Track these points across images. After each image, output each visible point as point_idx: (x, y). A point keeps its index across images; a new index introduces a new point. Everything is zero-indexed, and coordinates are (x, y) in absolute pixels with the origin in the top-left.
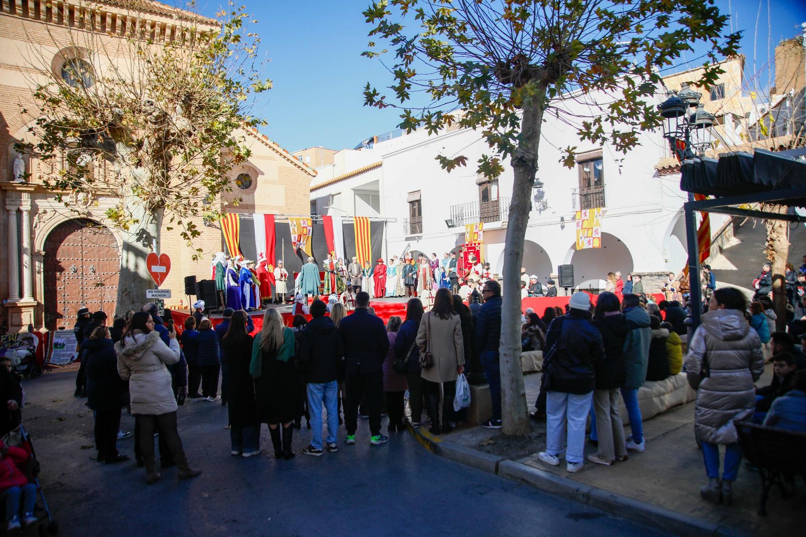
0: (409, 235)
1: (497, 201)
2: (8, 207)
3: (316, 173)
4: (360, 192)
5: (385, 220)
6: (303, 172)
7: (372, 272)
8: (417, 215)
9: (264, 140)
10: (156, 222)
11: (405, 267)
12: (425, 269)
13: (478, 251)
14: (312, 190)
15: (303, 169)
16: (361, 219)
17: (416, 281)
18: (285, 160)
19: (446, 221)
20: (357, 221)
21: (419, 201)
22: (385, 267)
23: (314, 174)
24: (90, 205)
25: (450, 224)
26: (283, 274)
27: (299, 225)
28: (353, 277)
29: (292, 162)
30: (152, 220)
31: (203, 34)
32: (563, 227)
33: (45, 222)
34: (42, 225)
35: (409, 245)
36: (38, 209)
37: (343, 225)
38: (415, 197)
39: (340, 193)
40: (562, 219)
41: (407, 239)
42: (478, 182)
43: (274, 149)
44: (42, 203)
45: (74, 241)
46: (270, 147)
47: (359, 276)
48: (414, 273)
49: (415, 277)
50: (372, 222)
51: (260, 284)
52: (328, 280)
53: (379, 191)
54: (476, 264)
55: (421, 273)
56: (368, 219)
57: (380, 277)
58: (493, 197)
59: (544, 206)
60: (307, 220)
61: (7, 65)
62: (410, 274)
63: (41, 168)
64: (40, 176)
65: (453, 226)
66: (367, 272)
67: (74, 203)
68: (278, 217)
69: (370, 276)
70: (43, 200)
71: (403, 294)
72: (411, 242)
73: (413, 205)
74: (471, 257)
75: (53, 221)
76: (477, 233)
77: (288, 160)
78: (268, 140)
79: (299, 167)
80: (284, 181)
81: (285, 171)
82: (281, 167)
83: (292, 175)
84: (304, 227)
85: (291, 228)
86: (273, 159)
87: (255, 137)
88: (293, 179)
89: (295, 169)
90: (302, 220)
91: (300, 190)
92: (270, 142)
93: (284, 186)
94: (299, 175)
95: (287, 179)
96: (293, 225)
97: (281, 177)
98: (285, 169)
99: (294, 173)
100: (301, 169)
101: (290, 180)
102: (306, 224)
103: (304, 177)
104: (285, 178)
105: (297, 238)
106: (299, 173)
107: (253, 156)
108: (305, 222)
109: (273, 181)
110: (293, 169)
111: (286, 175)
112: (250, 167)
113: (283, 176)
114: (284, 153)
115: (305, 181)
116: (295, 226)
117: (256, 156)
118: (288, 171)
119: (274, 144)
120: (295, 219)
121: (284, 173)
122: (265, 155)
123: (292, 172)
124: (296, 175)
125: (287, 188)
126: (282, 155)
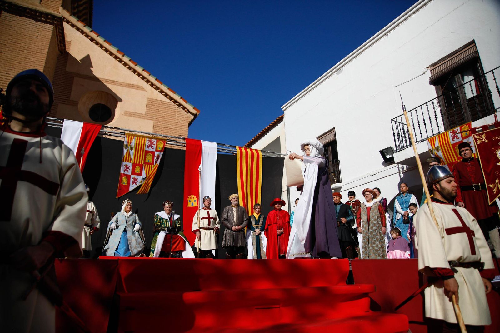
6: (180, 109)
9: (132, 65)
15: (180, 105)
18: (157, 92)
19: (381, 153)
20: (241, 152)
27: (140, 147)
29: (166, 95)
37: (218, 155)
43: (143, 78)
46: (139, 75)
56: (260, 153)
57: (278, 232)
60: (158, 139)
77: (162, 92)
78: (136, 66)
79: (175, 102)
80: (153, 116)
81: (156, 105)
82: (151, 99)
83: (166, 110)
84: (147, 152)
85: (125, 151)
86: (142, 89)
87: (121, 61)
88: (167, 115)
89: (171, 104)
90: (149, 140)
91: (174, 129)
92: (139, 69)
93: (153, 121)
94: (175, 111)
95: (157, 114)
96: (129, 147)
97: (151, 111)
98: (156, 103)
99: (168, 108)
100: (178, 105)
101: (162, 115)
102: (154, 147)
103: (181, 114)
104: (154, 112)
105: (131, 168)
106: (175, 108)
107: (114, 82)
108: (152, 143)
109: (137, 114)
110: (168, 103)
111: (157, 109)
112: (108, 94)
113: (153, 110)
114: (157, 83)
115: (182, 119)
116: (132, 148)
117: (118, 82)
118: (160, 105)
119: (144, 72)
120: (137, 136)
121: (156, 107)
122: (131, 83)
123: (165, 106)
124: (170, 111)
125: (157, 124)
126: (155, 86)
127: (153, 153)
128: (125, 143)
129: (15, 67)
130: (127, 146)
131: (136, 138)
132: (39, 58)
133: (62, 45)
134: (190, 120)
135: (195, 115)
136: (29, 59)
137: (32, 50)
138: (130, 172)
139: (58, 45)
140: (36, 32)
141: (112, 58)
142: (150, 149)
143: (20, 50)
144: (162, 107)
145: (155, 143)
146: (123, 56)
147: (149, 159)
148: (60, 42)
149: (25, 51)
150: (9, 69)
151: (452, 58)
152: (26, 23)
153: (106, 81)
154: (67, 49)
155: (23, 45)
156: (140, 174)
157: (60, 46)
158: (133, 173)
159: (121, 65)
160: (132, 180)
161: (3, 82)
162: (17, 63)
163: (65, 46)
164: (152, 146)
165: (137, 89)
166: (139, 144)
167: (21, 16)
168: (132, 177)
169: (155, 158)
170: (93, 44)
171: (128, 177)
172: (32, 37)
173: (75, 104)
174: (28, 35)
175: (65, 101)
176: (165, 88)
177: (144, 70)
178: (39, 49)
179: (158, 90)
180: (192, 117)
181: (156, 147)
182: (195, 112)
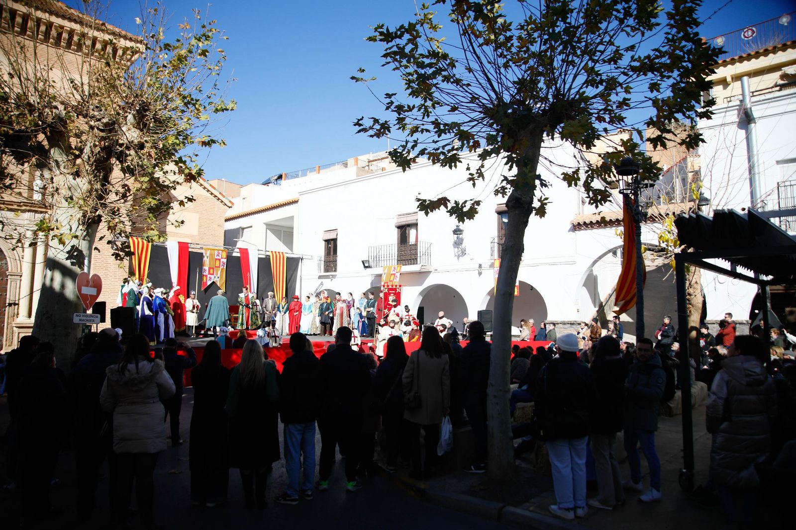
0: (323, 274)
1: (416, 245)
3: (233, 204)
4: (272, 227)
5: (301, 256)
6: (219, 202)
7: (288, 309)
8: (332, 253)
10: (89, 239)
11: (322, 305)
12: (342, 309)
13: (399, 293)
14: (226, 220)
15: (219, 199)
16: (278, 254)
17: (332, 319)
18: (201, 188)
19: (363, 262)
20: (273, 256)
21: (335, 240)
22: (301, 305)
23: (230, 205)
25: (366, 265)
26: (196, 306)
27: (212, 256)
28: (268, 312)
29: (208, 191)
30: (85, 237)
32: (480, 274)
35: (322, 284)
37: (259, 258)
38: (331, 236)
39: (251, 227)
40: (480, 266)
41: (320, 277)
42: (398, 225)
47: (274, 312)
48: (331, 312)
49: (331, 315)
50: (288, 258)
51: (173, 314)
52: (243, 314)
53: (293, 228)
54: (395, 306)
55: (338, 312)
56: (284, 254)
57: (295, 314)
58: (412, 240)
59: (462, 252)
62: (327, 313)
65: (369, 267)
66: (283, 308)
68: (192, 246)
69: (285, 313)
71: (318, 332)
72: (324, 281)
73: (328, 244)
74: (391, 298)
76: (394, 274)
77: (205, 188)
79: (215, 196)
80: (198, 210)
81: (199, 199)
82: (196, 194)
83: (208, 204)
84: (216, 259)
85: (204, 259)
88: (208, 208)
89: (212, 198)
90: (216, 251)
91: (214, 220)
94: (214, 204)
95: (201, 208)
96: (206, 257)
97: (196, 205)
100: (217, 199)
101: (205, 208)
102: (220, 256)
103: (219, 207)
104: (200, 206)
105: (207, 270)
106: (214, 201)
108: (219, 253)
110: (210, 198)
113: (198, 204)
115: (220, 211)
116: (208, 256)
120: (210, 249)
123: (208, 201)
124: (210, 204)
125: (201, 216)
126: (199, 183)
127: (220, 260)
128: (204, 254)
131: (209, 251)
135: (231, 208)
138: (207, 272)
142: (218, 258)
144: (204, 201)
145: (221, 253)
147: (218, 263)
151: (408, 216)
156: (213, 274)
158: (209, 274)
160: (208, 279)
165: (186, 187)
168: (209, 276)
169: (221, 263)
171: (206, 276)
176: (208, 185)
180: (228, 209)
181: (222, 256)
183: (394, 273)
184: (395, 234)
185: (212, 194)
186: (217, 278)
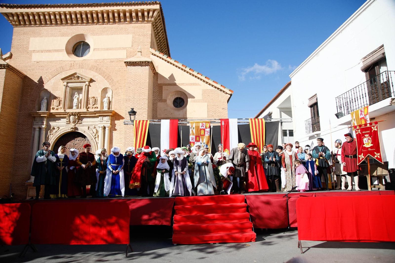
2: (34, 126)
5: (280, 121)
15: (221, 90)
18: (207, 85)
19: (336, 114)
20: (252, 122)
21: (316, 104)
24: (77, 123)
27: (197, 127)
29: (213, 86)
31: (149, 12)
33: (53, 134)
34: (52, 136)
36: (50, 127)
37: (239, 126)
38: (314, 101)
41: (310, 137)
42: (364, 67)
43: (199, 78)
44: (52, 124)
45: (70, 145)
46: (196, 77)
56: (263, 120)
61: (46, 50)
63: (54, 104)
64: (53, 108)
67: (69, 123)
70: (53, 122)
73: (312, 109)
75: (57, 134)
76: (363, 118)
77: (210, 84)
78: (194, 72)
79: (218, 89)
80: (207, 100)
81: (207, 93)
82: (204, 90)
83: (213, 95)
84: (201, 129)
85: (191, 130)
86: (198, 84)
87: (185, 71)
88: (214, 98)
89: (216, 90)
90: (201, 123)
91: (219, 105)
92: (195, 73)
93: (207, 103)
94: (218, 94)
95: (209, 98)
96: (192, 128)
97: (204, 97)
98: (207, 91)
99: (214, 93)
100: (220, 90)
101: (211, 98)
102: (204, 126)
103: (222, 96)
104: (207, 97)
105: (194, 138)
106: (218, 93)
107: (183, 84)
108: (203, 124)
109: (198, 100)
110: (214, 90)
111: (208, 95)
112: (181, 91)
113: (206, 96)
114: (206, 80)
115: (223, 98)
116: (194, 128)
117: (185, 84)
118: (210, 93)
119: (198, 74)
120: (196, 122)
121: (207, 94)
122: (192, 83)
123: (213, 92)
124: (216, 95)
125: (210, 104)
126: (205, 81)
127: (204, 130)
128: (190, 127)
129: (136, 93)
130: (191, 128)
131: (195, 123)
132: (146, 86)
133: (154, 71)
134: (228, 98)
135: (231, 95)
136: (142, 87)
137: (142, 82)
138: (194, 140)
139: (152, 72)
140: (142, 72)
141: (180, 70)
142: (203, 128)
143: (137, 84)
144: (211, 93)
145: (205, 124)
146: (186, 68)
147: (202, 132)
148: (153, 70)
149: (139, 84)
150: (134, 95)
151: (373, 54)
152: (137, 69)
153: (179, 84)
154: (156, 71)
155: (137, 80)
156: (199, 141)
157: (153, 72)
159: (185, 73)
161: (133, 102)
162: (137, 91)
163: (155, 71)
164: (203, 126)
165: (196, 85)
166: (197, 126)
167: (135, 66)
169: (206, 132)
170: (169, 64)
172: (141, 75)
173: (165, 101)
174: (139, 75)
175: (160, 101)
176: (211, 81)
177: (198, 73)
178: (144, 81)
179: (208, 84)
180: (229, 96)
181: (206, 126)
182: (230, 93)
183: (362, 116)
184: (363, 77)
185: (216, 87)
186: (203, 143)
